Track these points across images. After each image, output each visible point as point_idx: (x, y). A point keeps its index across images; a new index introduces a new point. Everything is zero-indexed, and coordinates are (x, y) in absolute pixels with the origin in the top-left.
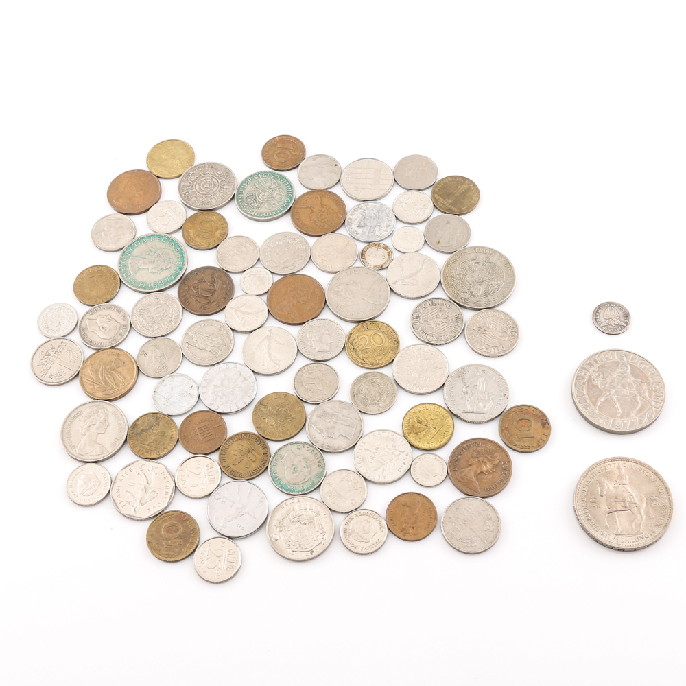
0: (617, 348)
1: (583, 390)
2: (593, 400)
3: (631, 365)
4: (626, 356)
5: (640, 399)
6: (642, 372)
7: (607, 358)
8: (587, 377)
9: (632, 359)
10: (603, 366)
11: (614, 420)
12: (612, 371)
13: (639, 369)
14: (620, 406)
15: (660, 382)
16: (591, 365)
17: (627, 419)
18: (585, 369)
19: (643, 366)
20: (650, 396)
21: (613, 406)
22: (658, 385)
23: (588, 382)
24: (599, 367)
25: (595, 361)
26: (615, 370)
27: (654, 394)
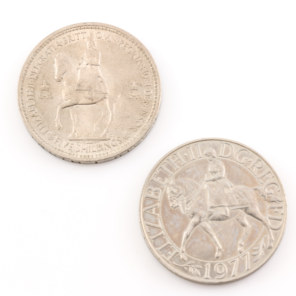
0: (200, 138)
1: (157, 223)
2: (176, 236)
3: (225, 162)
4: (216, 148)
5: (247, 219)
6: (244, 171)
7: (186, 158)
8: (160, 197)
9: (227, 151)
10: (182, 174)
11: (212, 265)
12: (197, 179)
13: (240, 167)
14: (219, 238)
15: (276, 183)
16: (163, 175)
17: (232, 258)
18: (156, 185)
19: (243, 160)
20: (263, 211)
21: (208, 240)
22: (273, 188)
23: (163, 208)
24: (176, 177)
25: (170, 167)
26: (203, 177)
27: (268, 205)
